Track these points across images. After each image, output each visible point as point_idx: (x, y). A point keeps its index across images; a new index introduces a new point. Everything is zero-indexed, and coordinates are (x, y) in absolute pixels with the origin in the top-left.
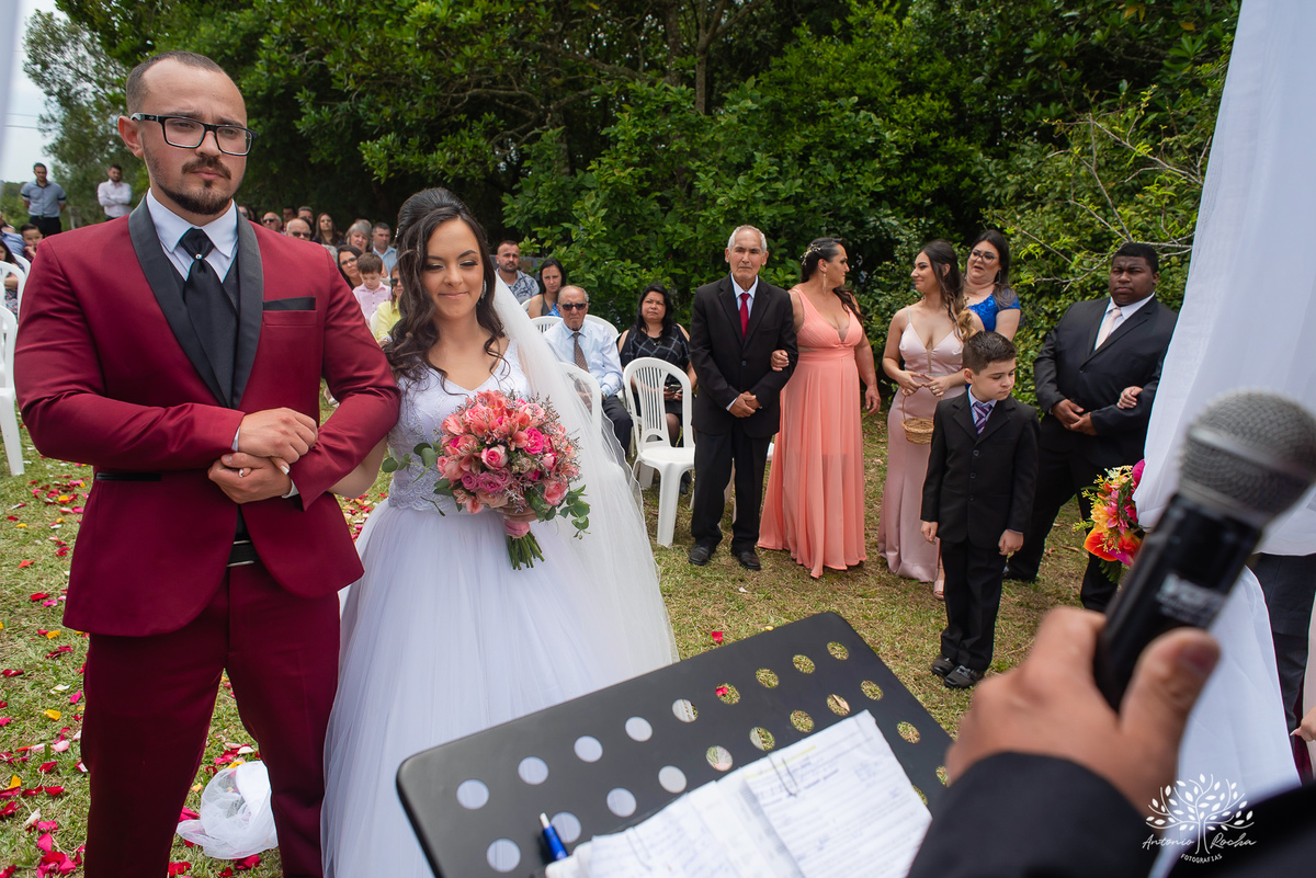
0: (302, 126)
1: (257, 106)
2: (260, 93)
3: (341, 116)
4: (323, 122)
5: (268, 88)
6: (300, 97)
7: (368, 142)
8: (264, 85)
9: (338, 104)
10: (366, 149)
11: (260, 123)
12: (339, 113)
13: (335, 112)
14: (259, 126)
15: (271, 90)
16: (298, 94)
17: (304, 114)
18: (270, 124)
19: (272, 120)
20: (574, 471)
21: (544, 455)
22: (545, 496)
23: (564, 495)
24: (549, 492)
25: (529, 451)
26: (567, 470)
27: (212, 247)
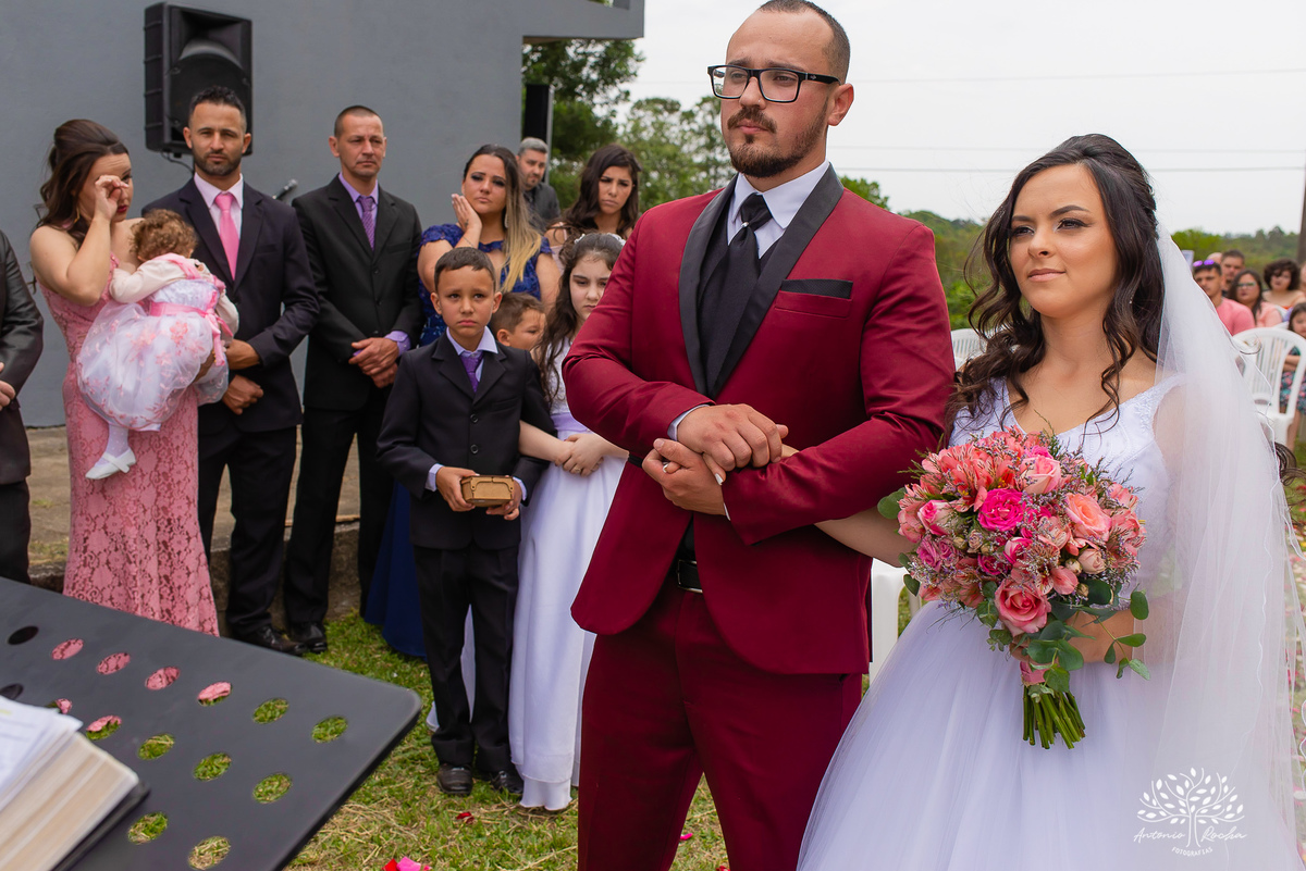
20: (1069, 585)
21: (1009, 537)
22: (998, 604)
23: (1043, 620)
24: (1008, 602)
25: (985, 521)
26: (1058, 580)
27: (769, 217)
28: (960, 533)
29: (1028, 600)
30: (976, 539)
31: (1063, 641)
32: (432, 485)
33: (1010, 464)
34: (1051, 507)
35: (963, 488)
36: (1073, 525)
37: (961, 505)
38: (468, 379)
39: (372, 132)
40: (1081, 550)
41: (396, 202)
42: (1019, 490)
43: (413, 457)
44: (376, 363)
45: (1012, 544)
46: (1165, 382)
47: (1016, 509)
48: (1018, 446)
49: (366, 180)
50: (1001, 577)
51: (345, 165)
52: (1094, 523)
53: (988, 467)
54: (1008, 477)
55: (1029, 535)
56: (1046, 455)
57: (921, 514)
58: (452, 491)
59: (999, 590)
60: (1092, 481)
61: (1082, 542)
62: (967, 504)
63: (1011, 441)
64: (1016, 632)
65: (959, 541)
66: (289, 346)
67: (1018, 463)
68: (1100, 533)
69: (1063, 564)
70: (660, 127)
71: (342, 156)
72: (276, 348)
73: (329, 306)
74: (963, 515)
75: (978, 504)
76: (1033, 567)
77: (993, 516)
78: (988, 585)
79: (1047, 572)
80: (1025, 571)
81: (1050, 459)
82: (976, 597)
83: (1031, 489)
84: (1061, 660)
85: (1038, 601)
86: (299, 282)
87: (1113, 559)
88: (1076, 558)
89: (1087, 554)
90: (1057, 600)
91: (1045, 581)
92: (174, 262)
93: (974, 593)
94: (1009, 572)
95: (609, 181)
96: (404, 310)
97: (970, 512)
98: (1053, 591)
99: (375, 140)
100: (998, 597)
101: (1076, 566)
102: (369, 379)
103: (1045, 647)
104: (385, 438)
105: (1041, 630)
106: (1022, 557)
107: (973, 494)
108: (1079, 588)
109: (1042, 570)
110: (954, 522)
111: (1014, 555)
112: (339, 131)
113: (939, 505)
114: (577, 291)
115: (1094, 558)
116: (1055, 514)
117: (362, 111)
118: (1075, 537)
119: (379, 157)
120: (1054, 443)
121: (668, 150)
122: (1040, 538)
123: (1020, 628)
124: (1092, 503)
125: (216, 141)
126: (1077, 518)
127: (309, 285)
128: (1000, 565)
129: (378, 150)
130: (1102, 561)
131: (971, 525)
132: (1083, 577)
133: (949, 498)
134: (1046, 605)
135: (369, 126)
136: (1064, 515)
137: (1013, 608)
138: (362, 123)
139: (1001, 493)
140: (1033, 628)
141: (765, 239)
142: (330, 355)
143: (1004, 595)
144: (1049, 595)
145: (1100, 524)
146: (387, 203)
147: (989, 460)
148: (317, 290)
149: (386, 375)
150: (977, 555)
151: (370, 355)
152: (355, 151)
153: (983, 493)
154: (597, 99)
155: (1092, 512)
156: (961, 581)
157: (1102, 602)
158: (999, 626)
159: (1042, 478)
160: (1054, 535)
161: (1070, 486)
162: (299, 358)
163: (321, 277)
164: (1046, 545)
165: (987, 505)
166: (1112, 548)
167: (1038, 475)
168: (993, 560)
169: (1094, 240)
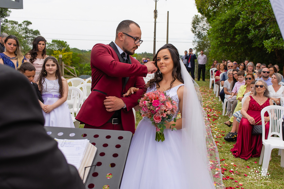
0: (250, 36)
1: (239, 31)
2: (240, 27)
3: (262, 32)
4: (255, 34)
5: (242, 26)
6: (250, 28)
7: (266, 40)
8: (241, 25)
9: (261, 29)
10: (265, 43)
11: (239, 36)
12: (261, 31)
13: (260, 31)
14: (239, 37)
15: (243, 26)
16: (249, 26)
17: (251, 32)
18: (242, 36)
19: (243, 35)
20: (165, 116)
21: (157, 108)
22: (154, 118)
23: (160, 121)
24: (155, 118)
25: (153, 105)
26: (163, 115)
28: (149, 106)
29: (158, 118)
30: (152, 107)
31: (163, 124)
33: (158, 96)
34: (164, 103)
35: (150, 99)
36: (166, 106)
37: (150, 102)
40: (167, 110)
42: (159, 100)
45: (157, 109)
47: (158, 103)
48: (160, 93)
50: (155, 114)
52: (170, 107)
53: (155, 96)
54: (158, 98)
55: (160, 107)
56: (164, 95)
57: (143, 103)
59: (154, 116)
60: (170, 100)
61: (168, 109)
62: (151, 102)
63: (159, 92)
64: (156, 123)
65: (149, 108)
67: (159, 96)
68: (171, 108)
69: (164, 112)
74: (150, 103)
75: (152, 102)
76: (160, 112)
77: (155, 104)
78: (153, 115)
79: (162, 114)
80: (159, 113)
81: (164, 96)
82: (151, 116)
83: (161, 100)
84: (162, 127)
85: (160, 118)
87: (172, 112)
88: (166, 112)
89: (168, 111)
90: (163, 118)
93: (150, 116)
94: (156, 113)
95: (40, 44)
98: (162, 116)
100: (154, 117)
101: (166, 113)
103: (160, 125)
105: (160, 123)
106: (158, 111)
108: (166, 116)
109: (161, 113)
110: (148, 104)
111: (157, 110)
113: (146, 101)
115: (169, 112)
116: (164, 105)
118: (167, 108)
120: (165, 94)
122: (161, 108)
123: (157, 122)
124: (170, 103)
126: (167, 105)
128: (155, 112)
130: (170, 112)
131: (151, 105)
132: (167, 115)
133: (148, 100)
134: (161, 119)
136: (165, 105)
137: (156, 119)
139: (156, 101)
140: (159, 122)
143: (155, 117)
144: (162, 117)
145: (171, 107)
147: (155, 95)
153: (153, 100)
155: (170, 105)
156: (148, 114)
157: (170, 119)
159: (163, 99)
160: (164, 108)
161: (167, 101)
164: (162, 109)
165: (154, 102)
166: (172, 111)
167: (162, 98)
168: (154, 111)
169: (170, 61)
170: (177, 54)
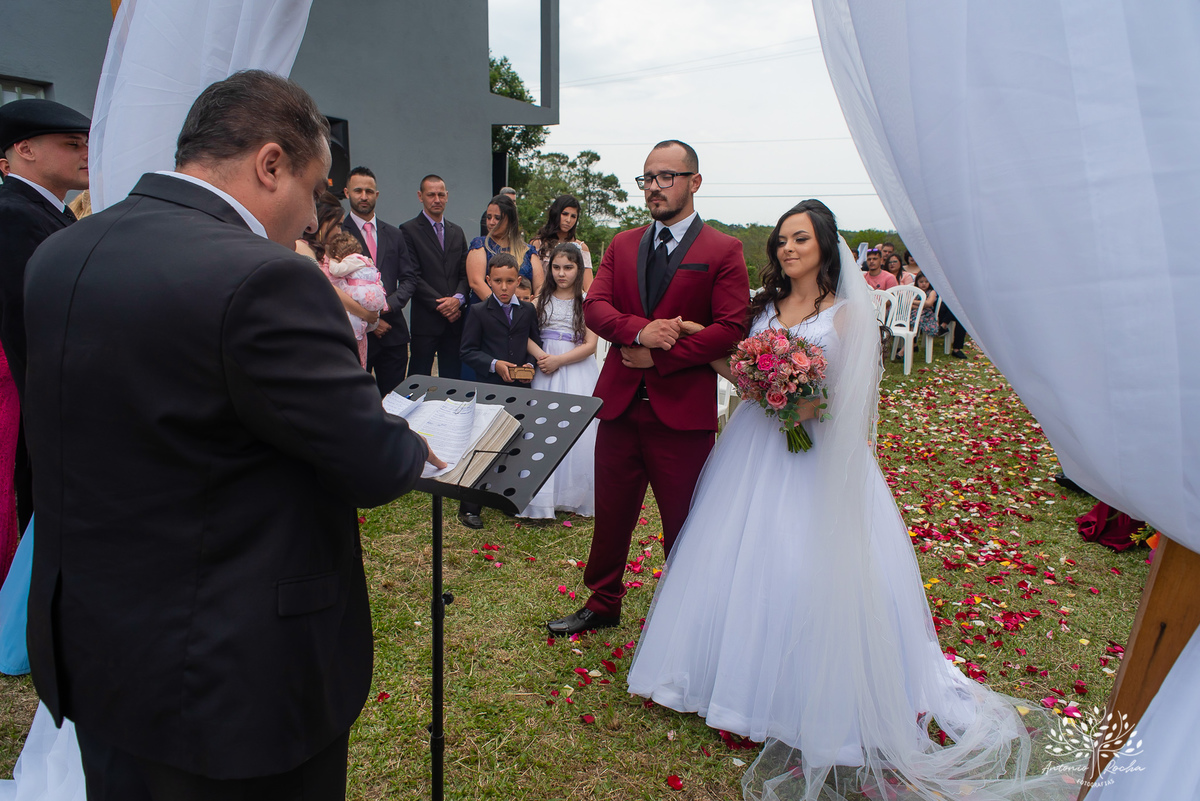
20: (794, 388)
21: (769, 372)
24: (771, 398)
25: (760, 368)
27: (672, 237)
28: (750, 373)
30: (757, 374)
32: (493, 370)
33: (770, 344)
35: (752, 355)
38: (507, 319)
39: (439, 191)
41: (453, 225)
42: (773, 354)
43: (481, 356)
44: (449, 310)
45: (771, 376)
46: (839, 303)
47: (772, 362)
49: (437, 216)
51: (426, 207)
53: (760, 345)
54: (768, 349)
57: (737, 366)
58: (505, 372)
59: (767, 393)
61: (799, 372)
62: (753, 361)
64: (775, 409)
65: (750, 376)
66: (404, 302)
67: (772, 343)
70: (556, 172)
71: (424, 201)
72: (399, 303)
73: (422, 281)
74: (751, 367)
75: (757, 361)
77: (763, 364)
80: (776, 385)
81: (786, 340)
83: (777, 353)
86: (407, 269)
87: (812, 377)
89: (801, 376)
91: (785, 388)
92: (359, 258)
95: (566, 214)
96: (461, 283)
97: (755, 365)
99: (440, 195)
100: (767, 396)
101: (795, 382)
102: (446, 319)
104: (464, 348)
107: (755, 357)
108: (798, 390)
110: (748, 368)
112: (422, 189)
113: (743, 363)
114: (555, 272)
115: (804, 377)
116: (787, 362)
117: (434, 178)
119: (443, 204)
121: (561, 185)
123: (777, 407)
124: (804, 356)
125: (364, 195)
127: (412, 270)
129: (442, 200)
130: (807, 377)
131: (755, 370)
132: (799, 385)
133: (747, 359)
134: (786, 398)
135: (437, 188)
137: (773, 400)
138: (434, 185)
139: (766, 356)
140: (782, 407)
141: (671, 247)
142: (424, 306)
143: (769, 395)
144: (786, 393)
146: (449, 226)
147: (762, 343)
148: (416, 273)
149: (454, 316)
150: (759, 381)
151: (446, 306)
152: (430, 200)
153: (759, 356)
154: (521, 156)
158: (769, 407)
159: (781, 348)
161: (794, 350)
162: (407, 311)
163: (418, 266)
165: (761, 362)
166: (812, 373)
167: (779, 347)
169: (811, 245)
170: (830, 227)
